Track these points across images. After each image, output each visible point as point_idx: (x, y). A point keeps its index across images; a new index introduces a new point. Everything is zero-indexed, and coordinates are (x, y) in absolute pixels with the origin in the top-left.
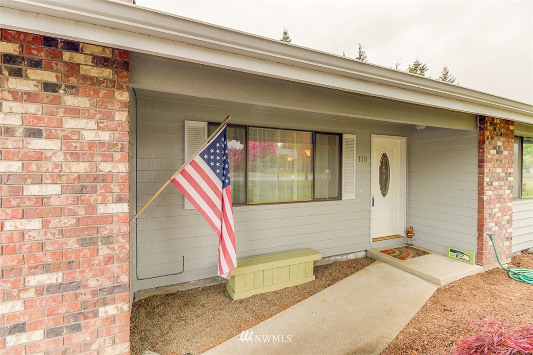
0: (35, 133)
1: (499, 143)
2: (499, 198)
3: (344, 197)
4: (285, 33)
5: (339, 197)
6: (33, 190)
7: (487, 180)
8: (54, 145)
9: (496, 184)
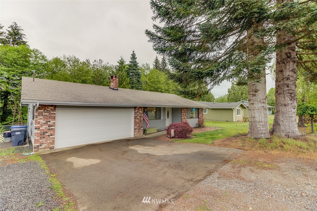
0: (138, 112)
1: (184, 110)
2: (184, 118)
3: (161, 119)
4: (133, 52)
5: (160, 119)
6: (137, 117)
7: (182, 115)
8: (139, 113)
9: (184, 116)
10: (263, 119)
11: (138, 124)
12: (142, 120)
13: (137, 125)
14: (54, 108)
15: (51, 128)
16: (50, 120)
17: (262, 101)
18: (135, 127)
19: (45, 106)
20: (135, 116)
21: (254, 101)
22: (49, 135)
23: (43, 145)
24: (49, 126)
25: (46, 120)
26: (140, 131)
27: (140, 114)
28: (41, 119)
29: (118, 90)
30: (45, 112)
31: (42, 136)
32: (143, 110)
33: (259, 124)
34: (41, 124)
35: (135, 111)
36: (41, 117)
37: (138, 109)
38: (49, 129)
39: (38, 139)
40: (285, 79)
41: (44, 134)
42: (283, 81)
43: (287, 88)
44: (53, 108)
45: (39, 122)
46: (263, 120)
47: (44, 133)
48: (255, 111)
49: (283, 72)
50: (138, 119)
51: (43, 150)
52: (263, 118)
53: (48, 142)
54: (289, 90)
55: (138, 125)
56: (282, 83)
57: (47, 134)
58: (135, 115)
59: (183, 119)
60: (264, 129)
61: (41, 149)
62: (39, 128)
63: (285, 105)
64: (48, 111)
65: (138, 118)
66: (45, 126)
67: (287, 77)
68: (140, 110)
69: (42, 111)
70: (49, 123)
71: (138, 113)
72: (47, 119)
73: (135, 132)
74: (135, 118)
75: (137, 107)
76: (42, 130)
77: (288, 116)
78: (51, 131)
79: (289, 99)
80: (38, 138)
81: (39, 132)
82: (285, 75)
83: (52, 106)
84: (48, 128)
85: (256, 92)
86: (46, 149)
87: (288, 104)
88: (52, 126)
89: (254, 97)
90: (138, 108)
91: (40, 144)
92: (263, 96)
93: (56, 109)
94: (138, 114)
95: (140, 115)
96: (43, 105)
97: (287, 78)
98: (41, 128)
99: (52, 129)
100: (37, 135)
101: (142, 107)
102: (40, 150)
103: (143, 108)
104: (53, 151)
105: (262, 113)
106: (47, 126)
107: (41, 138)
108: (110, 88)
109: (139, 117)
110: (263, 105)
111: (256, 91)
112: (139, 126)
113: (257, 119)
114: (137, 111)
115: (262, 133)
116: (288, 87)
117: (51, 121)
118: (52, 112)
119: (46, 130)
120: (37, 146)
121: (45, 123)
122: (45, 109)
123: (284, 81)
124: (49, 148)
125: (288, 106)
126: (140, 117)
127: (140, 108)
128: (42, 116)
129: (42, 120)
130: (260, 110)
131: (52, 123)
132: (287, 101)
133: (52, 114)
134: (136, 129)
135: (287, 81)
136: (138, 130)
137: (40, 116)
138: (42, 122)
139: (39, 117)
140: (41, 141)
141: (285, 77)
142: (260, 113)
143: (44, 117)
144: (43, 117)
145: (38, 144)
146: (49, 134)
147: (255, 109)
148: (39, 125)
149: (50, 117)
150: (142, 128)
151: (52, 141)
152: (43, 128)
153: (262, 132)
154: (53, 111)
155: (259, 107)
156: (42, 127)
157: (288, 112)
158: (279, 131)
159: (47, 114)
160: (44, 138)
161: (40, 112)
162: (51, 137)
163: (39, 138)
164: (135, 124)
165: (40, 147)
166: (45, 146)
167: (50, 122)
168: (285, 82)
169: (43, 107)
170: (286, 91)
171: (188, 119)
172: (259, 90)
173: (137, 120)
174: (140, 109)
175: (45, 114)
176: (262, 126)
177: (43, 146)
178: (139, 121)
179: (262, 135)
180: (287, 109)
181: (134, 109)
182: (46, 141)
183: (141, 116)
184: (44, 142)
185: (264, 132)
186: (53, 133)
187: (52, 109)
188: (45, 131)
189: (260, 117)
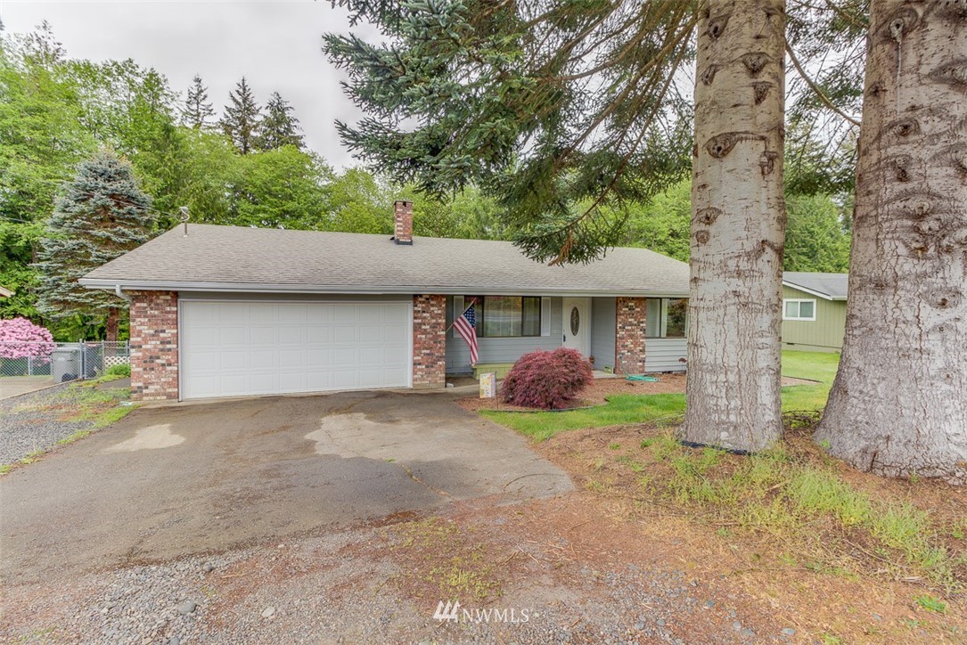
0: (424, 312)
1: (631, 304)
2: (631, 336)
3: (542, 334)
5: (540, 335)
6: (423, 327)
7: (619, 325)
8: (428, 315)
9: (628, 327)
10: (733, 357)
11: (427, 349)
12: (440, 336)
13: (423, 352)
14: (172, 297)
15: (168, 346)
16: (165, 327)
17: (732, 264)
18: (415, 358)
19: (151, 293)
20: (414, 324)
21: (702, 265)
22: (163, 365)
23: (150, 387)
24: (162, 343)
25: (155, 327)
26: (432, 369)
27: (433, 318)
28: (142, 324)
29: (411, 243)
30: (152, 309)
31: (148, 365)
32: (444, 305)
33: (714, 379)
34: (143, 336)
35: (416, 308)
36: (142, 320)
37: (424, 302)
38: (162, 350)
39: (138, 373)
40: (891, 133)
41: (153, 362)
42: (879, 149)
43: (900, 187)
44: (169, 298)
45: (140, 331)
46: (732, 360)
47: (151, 357)
48: (702, 315)
49: (882, 94)
50: (425, 332)
51: (151, 398)
52: (731, 348)
53: (162, 380)
54: (905, 195)
55: (428, 351)
56: (874, 159)
57: (157, 361)
58: (417, 321)
59: (622, 338)
60: (736, 408)
61: (147, 395)
62: (140, 347)
63: (880, 286)
64: (158, 304)
65: (425, 330)
66: (153, 342)
67: (902, 116)
68: (433, 305)
69: (145, 305)
70: (162, 335)
71: (425, 315)
72: (156, 324)
73: (415, 373)
74: (417, 328)
75: (421, 296)
76: (147, 350)
77: (892, 344)
78: (169, 355)
79: (902, 250)
80: (138, 369)
81: (140, 354)
82: (890, 107)
83: (167, 293)
84: (161, 347)
85: (709, 220)
86: (158, 398)
87: (896, 278)
88: (169, 343)
89: (702, 247)
90: (427, 299)
91: (145, 383)
92: (739, 238)
93: (179, 300)
94: (425, 318)
95: (434, 321)
96: (146, 291)
97: (899, 128)
98: (144, 347)
99: (170, 350)
100: (136, 361)
101: (443, 296)
102: (145, 398)
103: (444, 300)
104: (174, 403)
105: (730, 325)
106: (158, 342)
107: (145, 369)
108: (393, 239)
109: (428, 327)
110: (736, 284)
111: (708, 218)
112: (428, 354)
113: (706, 356)
114: (422, 308)
115: (724, 423)
116: (903, 176)
117: (167, 331)
118: (168, 309)
119: (157, 350)
120: (139, 387)
121: (153, 335)
122: (151, 301)
123: (882, 143)
124: (164, 394)
125: (896, 288)
126: (434, 326)
127: (432, 299)
128: (145, 317)
129: (146, 327)
130: (721, 312)
131: (170, 335)
132: (893, 262)
133: (169, 312)
134: (420, 364)
135: (899, 144)
136: (427, 367)
137: (140, 317)
138: (146, 332)
139: (139, 319)
140: (146, 376)
141: (889, 119)
142: (720, 327)
143: (149, 321)
144: (146, 320)
145: (141, 384)
146: (164, 362)
147: (702, 304)
148: (139, 339)
149: (163, 320)
150: (440, 363)
151: (171, 380)
152: (148, 347)
153: (724, 417)
154: (170, 305)
155: (718, 297)
156: (146, 343)
157: (892, 327)
158: (839, 423)
159: (156, 312)
160: (153, 369)
161: (139, 307)
162: (169, 368)
163: (141, 369)
164: (415, 349)
165: (145, 391)
166: (156, 390)
167: (163, 331)
168: (891, 151)
169: (146, 297)
170: (888, 202)
171: (647, 338)
172: (720, 212)
173: (424, 336)
174: (432, 302)
175: (152, 312)
176: (724, 391)
177: (152, 389)
178: (431, 339)
179: (724, 435)
180: (891, 305)
181: (412, 302)
182: (158, 377)
183: (439, 324)
184: (153, 380)
185: (733, 418)
186: (173, 361)
187: (167, 300)
188: (154, 355)
189: (720, 347)
